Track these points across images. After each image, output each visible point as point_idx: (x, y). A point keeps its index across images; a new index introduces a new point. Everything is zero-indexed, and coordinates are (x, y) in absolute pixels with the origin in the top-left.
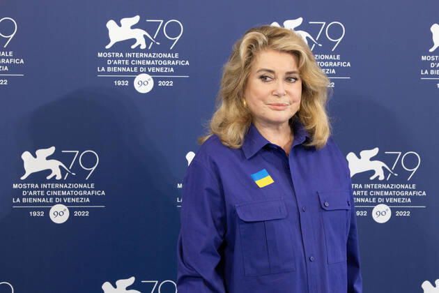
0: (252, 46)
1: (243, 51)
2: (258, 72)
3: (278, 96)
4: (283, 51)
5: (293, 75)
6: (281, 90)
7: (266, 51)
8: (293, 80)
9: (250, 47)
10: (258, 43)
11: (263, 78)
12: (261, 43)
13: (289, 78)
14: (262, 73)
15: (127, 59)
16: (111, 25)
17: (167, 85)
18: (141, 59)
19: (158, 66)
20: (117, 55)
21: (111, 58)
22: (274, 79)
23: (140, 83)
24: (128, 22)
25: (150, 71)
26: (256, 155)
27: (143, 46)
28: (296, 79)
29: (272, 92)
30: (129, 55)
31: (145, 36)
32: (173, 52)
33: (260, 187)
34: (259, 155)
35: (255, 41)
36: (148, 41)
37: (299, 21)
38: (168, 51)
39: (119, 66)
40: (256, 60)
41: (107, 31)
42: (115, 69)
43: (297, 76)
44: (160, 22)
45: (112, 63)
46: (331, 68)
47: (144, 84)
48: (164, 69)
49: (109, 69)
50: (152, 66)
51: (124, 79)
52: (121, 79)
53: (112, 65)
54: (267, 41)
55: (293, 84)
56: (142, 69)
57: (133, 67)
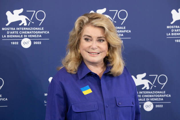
1: (77, 25)
2: (84, 36)
3: (93, 49)
4: (96, 26)
5: (101, 39)
7: (88, 26)
8: (102, 41)
9: (80, 24)
10: (84, 22)
11: (87, 39)
12: (85, 22)
14: (86, 37)
15: (17, 31)
16: (8, 13)
17: (38, 44)
18: (24, 31)
19: (33, 34)
20: (12, 29)
21: (9, 31)
22: (92, 40)
23: (24, 43)
24: (17, 12)
25: (29, 37)
26: (84, 78)
27: (25, 24)
29: (90, 47)
30: (18, 29)
31: (26, 19)
32: (41, 27)
33: (85, 95)
34: (86, 78)
35: (82, 21)
36: (28, 22)
38: (38, 27)
39: (13, 34)
40: (83, 30)
41: (6, 16)
42: (11, 36)
43: (104, 39)
44: (34, 12)
45: (10, 33)
47: (26, 43)
48: (37, 36)
49: (8, 36)
50: (30, 34)
51: (16, 41)
52: (14, 41)
53: (10, 34)
54: (88, 21)
55: (102, 43)
56: (25, 36)
57: (21, 35)
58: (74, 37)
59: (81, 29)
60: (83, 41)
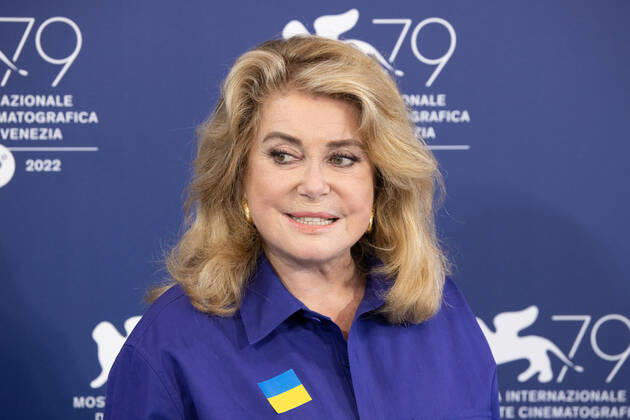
0: (252, 83)
1: (232, 93)
2: (265, 140)
3: (309, 197)
4: (319, 94)
5: (345, 150)
6: (316, 184)
7: (284, 95)
8: (346, 161)
9: (247, 85)
10: (263, 75)
12: (270, 74)
13: (336, 157)
14: (274, 143)
17: (47, 169)
19: (24, 125)
22: (302, 158)
25: (4, 136)
26: (272, 336)
28: (354, 159)
29: (296, 188)
32: (60, 91)
33: (279, 412)
34: (280, 336)
35: (258, 72)
37: (350, 18)
38: (47, 91)
40: (262, 114)
43: (356, 151)
44: (27, 24)
46: (426, 125)
48: (39, 133)
50: (11, 125)
54: (284, 71)
55: (349, 170)
58: (223, 144)
59: (252, 106)
60: (261, 162)
